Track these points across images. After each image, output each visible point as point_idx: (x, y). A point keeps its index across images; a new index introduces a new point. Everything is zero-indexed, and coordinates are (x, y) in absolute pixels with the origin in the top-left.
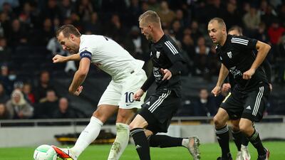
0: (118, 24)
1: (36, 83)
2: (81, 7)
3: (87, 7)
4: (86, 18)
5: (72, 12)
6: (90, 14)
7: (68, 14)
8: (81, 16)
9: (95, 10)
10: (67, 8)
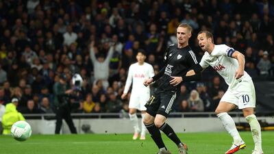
0: (271, 42)
1: (210, 85)
2: (244, 29)
3: (249, 29)
4: (248, 37)
5: (237, 33)
6: (251, 34)
7: (235, 34)
8: (244, 35)
9: (255, 31)
10: (234, 30)
